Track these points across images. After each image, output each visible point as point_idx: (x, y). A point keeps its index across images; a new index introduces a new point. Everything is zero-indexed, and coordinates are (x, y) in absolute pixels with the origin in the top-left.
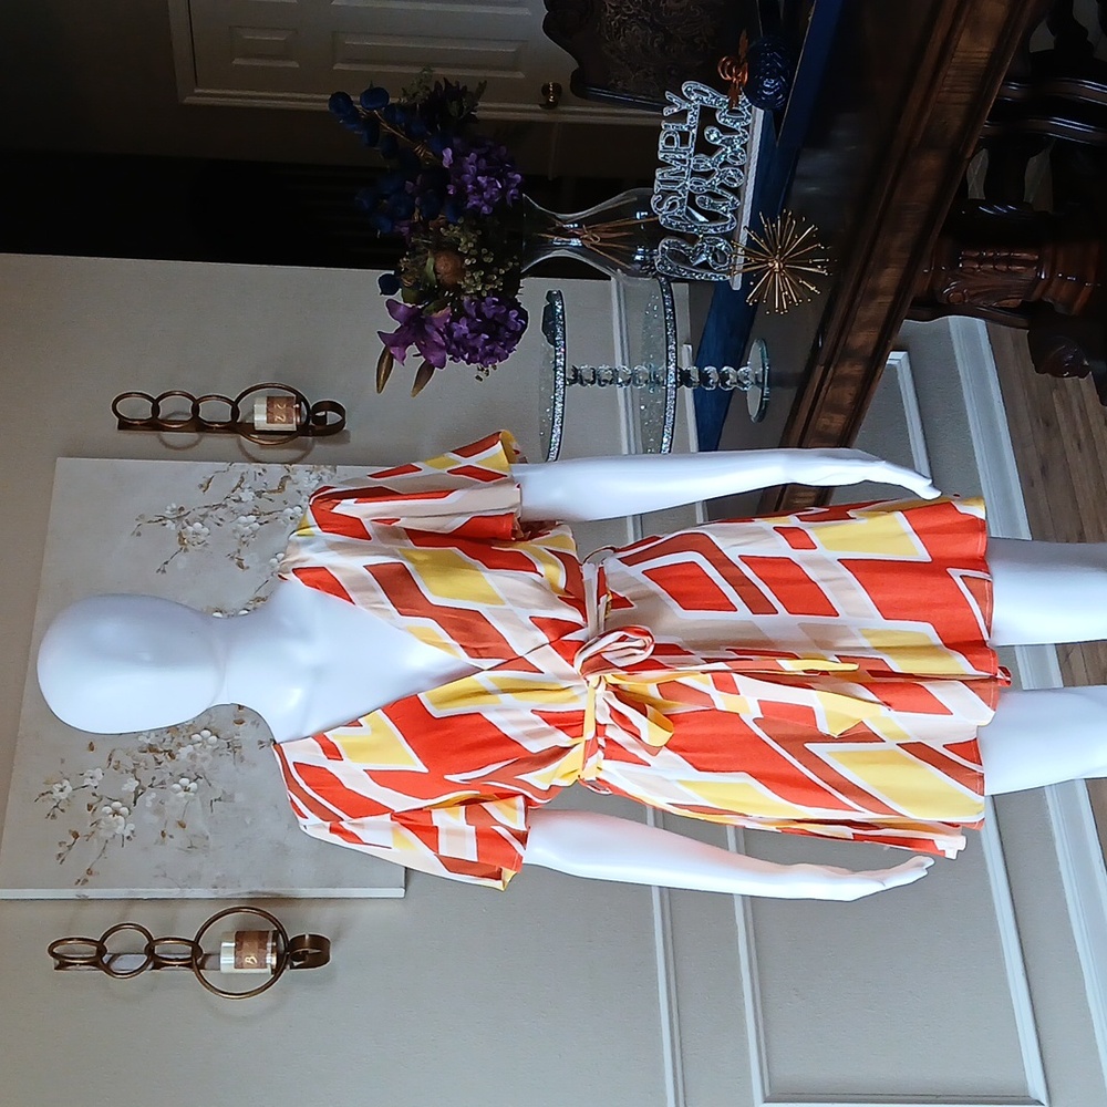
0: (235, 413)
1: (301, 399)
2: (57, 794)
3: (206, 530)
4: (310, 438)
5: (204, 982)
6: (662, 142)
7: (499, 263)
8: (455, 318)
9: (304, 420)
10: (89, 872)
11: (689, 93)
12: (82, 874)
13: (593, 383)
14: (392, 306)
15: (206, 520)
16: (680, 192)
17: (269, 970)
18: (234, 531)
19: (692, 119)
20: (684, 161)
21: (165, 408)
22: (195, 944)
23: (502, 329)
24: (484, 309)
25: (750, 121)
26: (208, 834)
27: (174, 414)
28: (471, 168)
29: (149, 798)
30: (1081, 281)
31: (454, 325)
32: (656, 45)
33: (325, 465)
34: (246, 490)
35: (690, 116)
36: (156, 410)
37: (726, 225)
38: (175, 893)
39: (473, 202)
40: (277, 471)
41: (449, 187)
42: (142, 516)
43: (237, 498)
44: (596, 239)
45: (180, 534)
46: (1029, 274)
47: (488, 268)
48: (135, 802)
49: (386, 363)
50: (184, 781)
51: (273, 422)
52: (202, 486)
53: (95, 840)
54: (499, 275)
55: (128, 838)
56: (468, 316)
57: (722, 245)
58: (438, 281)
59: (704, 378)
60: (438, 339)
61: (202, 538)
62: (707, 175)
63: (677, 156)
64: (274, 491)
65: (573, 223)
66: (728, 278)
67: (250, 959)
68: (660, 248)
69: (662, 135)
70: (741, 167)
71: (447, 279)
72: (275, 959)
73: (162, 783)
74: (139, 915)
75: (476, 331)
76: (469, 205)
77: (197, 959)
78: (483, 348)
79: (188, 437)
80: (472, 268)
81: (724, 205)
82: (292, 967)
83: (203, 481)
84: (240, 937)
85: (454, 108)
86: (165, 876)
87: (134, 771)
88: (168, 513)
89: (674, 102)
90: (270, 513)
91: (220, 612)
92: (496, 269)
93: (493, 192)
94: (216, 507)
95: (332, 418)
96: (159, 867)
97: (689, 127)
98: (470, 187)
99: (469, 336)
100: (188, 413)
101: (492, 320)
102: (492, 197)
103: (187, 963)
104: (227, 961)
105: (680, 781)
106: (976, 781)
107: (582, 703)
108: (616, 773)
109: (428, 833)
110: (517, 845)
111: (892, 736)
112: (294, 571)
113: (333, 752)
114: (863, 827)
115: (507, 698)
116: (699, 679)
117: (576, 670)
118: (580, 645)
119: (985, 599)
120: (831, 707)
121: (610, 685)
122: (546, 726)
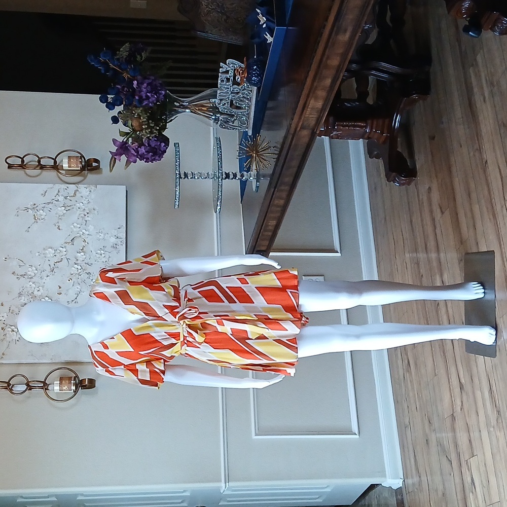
0: (55, 162)
1: (82, 156)
3: (45, 213)
4: (87, 172)
5: (48, 396)
6: (219, 81)
7: (156, 125)
8: (139, 147)
9: (83, 164)
10: (3, 354)
11: (229, 64)
13: (192, 178)
14: (114, 141)
15: (45, 209)
16: (227, 99)
17: (73, 391)
18: (56, 214)
19: (231, 74)
20: (228, 88)
21: (26, 160)
22: (44, 383)
23: (158, 151)
24: (151, 144)
27: (30, 162)
28: (145, 90)
30: (382, 133)
31: (140, 149)
32: (223, 20)
33: (92, 184)
34: (61, 196)
35: (230, 72)
36: (23, 161)
37: (245, 111)
38: (36, 361)
39: (145, 103)
40: (72, 187)
41: (136, 96)
42: (19, 208)
43: (57, 200)
44: (196, 109)
45: (34, 215)
46: (362, 130)
47: (152, 128)
49: (113, 161)
51: (71, 167)
52: (42, 194)
53: (5, 342)
54: (156, 130)
55: (18, 341)
56: (145, 145)
57: (244, 118)
58: (133, 129)
59: (235, 176)
60: (134, 152)
61: (43, 217)
62: (238, 93)
63: (226, 87)
64: (72, 196)
65: (186, 103)
66: (247, 130)
67: (65, 388)
69: (219, 79)
72: (74, 387)
74: (23, 370)
75: (148, 152)
76: (144, 104)
77: (45, 386)
78: (151, 158)
79: (38, 171)
80: (146, 129)
81: (244, 104)
83: (43, 193)
84: (61, 379)
86: (32, 355)
88: (29, 206)
89: (223, 67)
90: (71, 206)
91: (51, 248)
92: (155, 127)
93: (154, 99)
94: (49, 203)
95: (94, 164)
96: (30, 352)
97: (230, 76)
98: (144, 97)
99: (145, 153)
100: (36, 161)
101: (154, 148)
102: (153, 101)
103: (42, 388)
104: (57, 388)
105: (209, 352)
106: (295, 349)
107: (180, 330)
108: (190, 351)
109: (135, 372)
110: (162, 375)
111: (271, 337)
112: (94, 294)
113: (106, 347)
114: (265, 367)
115: (157, 329)
116: (212, 322)
117: (177, 320)
118: (178, 312)
119: (297, 298)
120: (252, 330)
121: (186, 324)
122: (169, 337)
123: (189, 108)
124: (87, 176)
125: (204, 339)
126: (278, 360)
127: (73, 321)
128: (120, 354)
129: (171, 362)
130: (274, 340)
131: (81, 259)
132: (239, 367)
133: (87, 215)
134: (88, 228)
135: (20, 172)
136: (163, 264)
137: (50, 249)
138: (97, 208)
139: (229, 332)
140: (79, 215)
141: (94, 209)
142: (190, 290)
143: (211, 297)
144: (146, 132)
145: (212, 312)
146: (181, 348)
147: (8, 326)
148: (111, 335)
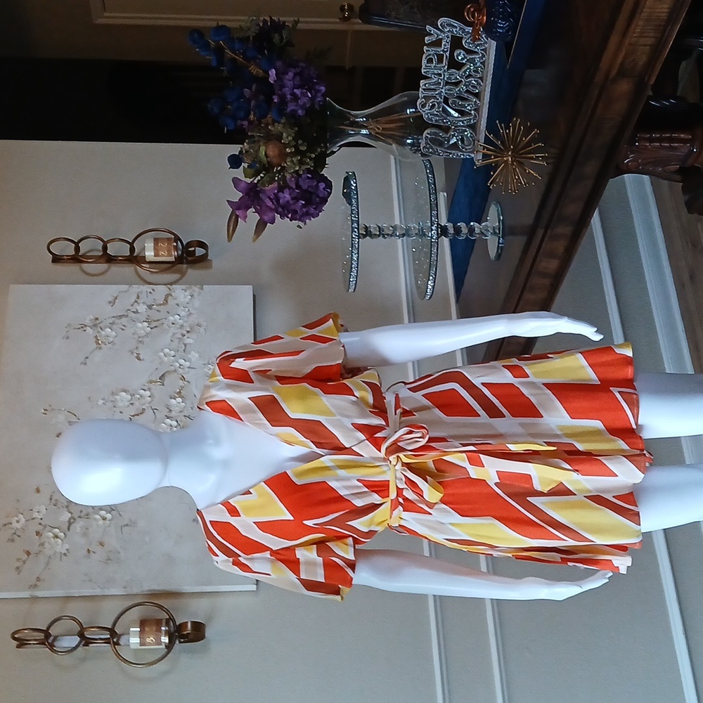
0: (132, 249)
1: (177, 239)
2: (15, 525)
3: (114, 333)
4: (185, 265)
5: (118, 655)
6: (424, 62)
7: (310, 150)
8: (281, 189)
9: (180, 253)
11: (443, 27)
12: (33, 581)
13: (379, 236)
14: (236, 181)
15: (114, 326)
16: (438, 97)
17: (164, 646)
18: (134, 334)
19: (445, 45)
20: (440, 75)
21: (84, 247)
22: (112, 631)
23: (314, 197)
24: (301, 183)
25: (487, 46)
26: (120, 550)
27: (89, 252)
28: (290, 84)
29: (78, 526)
31: (281, 194)
33: (195, 285)
34: (141, 304)
35: (443, 43)
36: (77, 249)
37: (470, 119)
38: (98, 592)
39: (291, 107)
40: (162, 290)
41: (274, 97)
42: (69, 325)
43: (135, 310)
44: (379, 129)
45: (96, 337)
46: (685, 149)
47: (303, 154)
48: (69, 529)
49: (233, 222)
50: (103, 513)
51: (158, 256)
52: (110, 302)
53: (42, 557)
54: (311, 159)
55: (65, 554)
56: (290, 188)
57: (468, 133)
58: (268, 162)
59: (458, 231)
60: (269, 204)
61: (111, 339)
62: (457, 84)
63: (436, 71)
64: (160, 305)
65: (362, 118)
66: (473, 156)
67: (150, 639)
68: (424, 136)
69: (424, 56)
70: (481, 78)
71: (275, 161)
72: (167, 638)
73: (87, 515)
74: (75, 610)
75: (296, 199)
76: (289, 109)
77: (113, 637)
78: (301, 210)
79: (102, 267)
80: (292, 154)
81: (469, 105)
82: (180, 642)
83: (111, 299)
84: (143, 624)
85: (276, 37)
86: (90, 581)
87: (67, 507)
88: (87, 322)
89: (433, 33)
90: (158, 320)
91: (125, 391)
92: (309, 154)
93: (305, 100)
94: (121, 317)
95: (199, 251)
96: (86, 575)
97: (443, 51)
98: (289, 96)
99: (291, 202)
100: (99, 251)
101: (307, 191)
102: (305, 103)
103: (107, 641)
104: (135, 641)
105: (451, 524)
106: (635, 517)
107: (388, 476)
108: (410, 520)
109: (293, 565)
110: (349, 571)
111: (581, 491)
112: (207, 403)
113: (234, 512)
114: (567, 554)
115: (342, 473)
116: (458, 458)
117: (382, 454)
118: (385, 439)
119: (634, 405)
120: (542, 475)
121: (404, 464)
122: (366, 490)
123: (366, 128)
124: (186, 271)
125: (442, 495)
126: (599, 540)
127: (165, 458)
128: (264, 526)
129: (368, 544)
130: (585, 497)
131: (178, 409)
132: (510, 555)
133: (187, 335)
134: (189, 356)
135: (73, 268)
136: (347, 339)
137: (123, 394)
138: (204, 324)
139: (492, 479)
140: (174, 334)
141: (199, 325)
142: (404, 392)
143: (451, 405)
144: (292, 161)
145: (455, 437)
146: (392, 513)
147: (48, 528)
148: (243, 486)
